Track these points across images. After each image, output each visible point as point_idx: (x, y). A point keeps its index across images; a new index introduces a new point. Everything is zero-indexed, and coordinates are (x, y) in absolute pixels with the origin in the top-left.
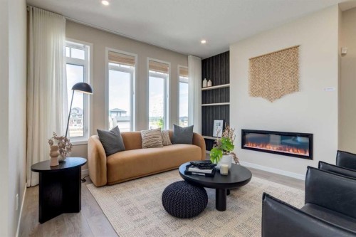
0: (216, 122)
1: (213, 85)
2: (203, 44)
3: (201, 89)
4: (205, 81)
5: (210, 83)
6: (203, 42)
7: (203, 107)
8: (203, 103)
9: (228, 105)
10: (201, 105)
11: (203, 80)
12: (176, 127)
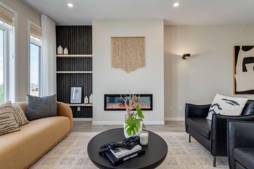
0: (74, 89)
1: (69, 53)
2: (70, 8)
3: (56, 56)
4: (60, 48)
5: (66, 51)
6: (70, 5)
7: (57, 74)
8: (57, 70)
9: (92, 74)
10: (56, 72)
11: (57, 46)
12: (31, 98)
